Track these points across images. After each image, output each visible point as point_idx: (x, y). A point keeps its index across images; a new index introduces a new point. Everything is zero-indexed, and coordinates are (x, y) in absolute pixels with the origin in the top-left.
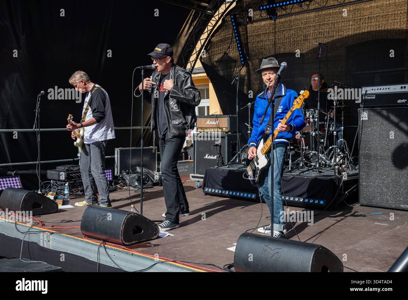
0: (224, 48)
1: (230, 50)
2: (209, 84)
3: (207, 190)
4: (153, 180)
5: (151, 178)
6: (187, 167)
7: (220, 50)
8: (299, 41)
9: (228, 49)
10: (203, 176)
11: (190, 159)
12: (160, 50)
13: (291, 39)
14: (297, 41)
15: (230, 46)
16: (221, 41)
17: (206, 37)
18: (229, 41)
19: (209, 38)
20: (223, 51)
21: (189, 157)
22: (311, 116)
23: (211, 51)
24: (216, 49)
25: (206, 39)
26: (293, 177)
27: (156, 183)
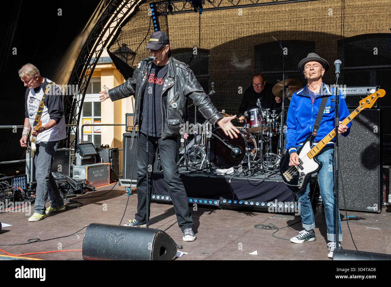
0: (139, 39)
1: (146, 42)
2: (100, 77)
3: (154, 197)
4: (74, 188)
5: (72, 185)
6: (102, 170)
7: (134, 41)
8: (231, 38)
9: (143, 41)
10: (136, 181)
11: (103, 162)
12: (157, 40)
13: (223, 35)
14: (229, 38)
15: (146, 37)
16: (135, 31)
17: (115, 26)
18: (145, 32)
19: (118, 27)
20: (138, 42)
21: (101, 159)
22: (268, 116)
23: (121, 41)
24: (128, 40)
25: (115, 28)
26: (263, 181)
27: (78, 190)
